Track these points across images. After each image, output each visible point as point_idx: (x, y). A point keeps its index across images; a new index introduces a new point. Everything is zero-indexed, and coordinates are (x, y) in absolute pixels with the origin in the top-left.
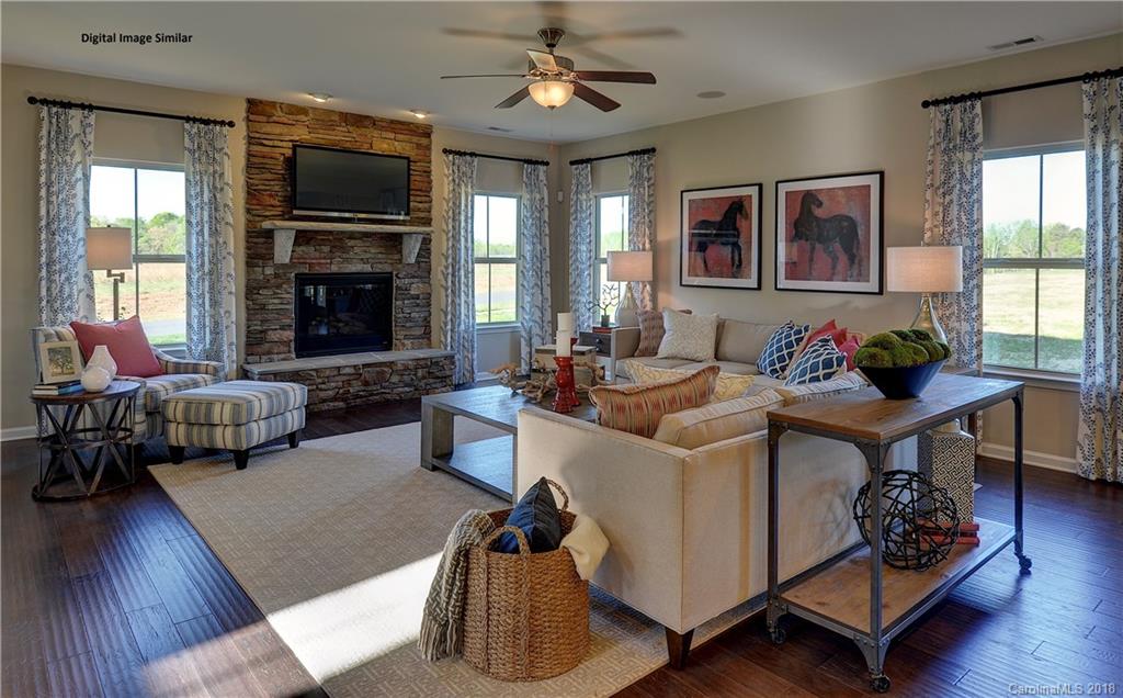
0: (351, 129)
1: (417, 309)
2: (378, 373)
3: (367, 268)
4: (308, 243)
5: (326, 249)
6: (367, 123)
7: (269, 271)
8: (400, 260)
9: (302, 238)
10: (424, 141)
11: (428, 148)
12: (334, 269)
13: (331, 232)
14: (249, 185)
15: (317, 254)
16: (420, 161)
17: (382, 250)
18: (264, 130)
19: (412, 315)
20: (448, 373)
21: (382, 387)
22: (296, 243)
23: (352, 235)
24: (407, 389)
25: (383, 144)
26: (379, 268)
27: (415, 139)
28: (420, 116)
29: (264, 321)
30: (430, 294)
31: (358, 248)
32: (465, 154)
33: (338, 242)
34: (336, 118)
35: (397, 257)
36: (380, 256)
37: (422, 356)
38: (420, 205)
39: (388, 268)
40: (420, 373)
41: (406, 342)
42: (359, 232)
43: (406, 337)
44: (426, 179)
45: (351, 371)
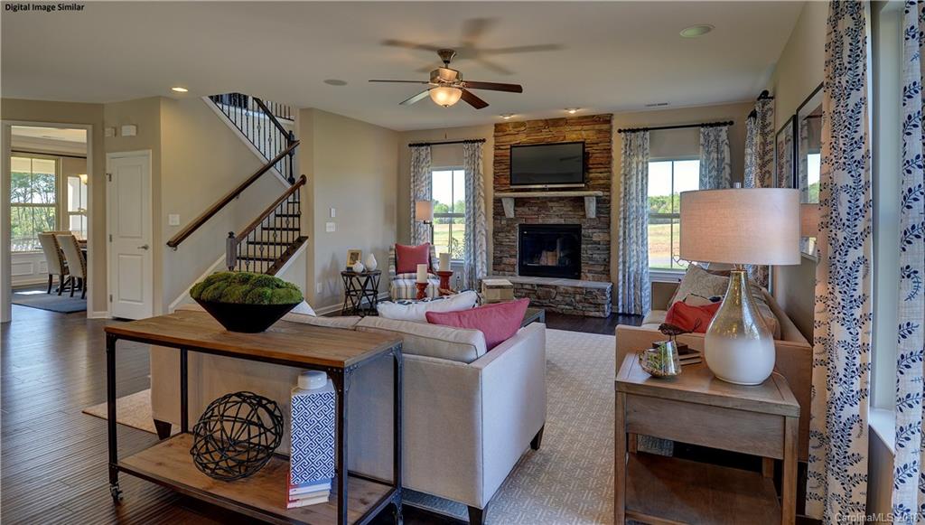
0: (551, 129)
1: (598, 252)
2: (547, 292)
3: (562, 221)
4: (524, 205)
5: (536, 209)
6: (561, 123)
7: (504, 222)
8: (584, 216)
9: (519, 202)
10: (605, 127)
11: (609, 132)
12: (540, 221)
13: (538, 198)
14: (495, 173)
15: (530, 212)
16: (601, 142)
17: (571, 209)
18: (501, 140)
19: (594, 256)
20: (600, 301)
21: (550, 302)
22: (516, 205)
23: (551, 199)
24: (567, 307)
25: (572, 135)
26: (570, 221)
27: (597, 127)
28: (573, 112)
29: (501, 252)
30: (609, 241)
31: (556, 207)
32: (638, 130)
33: (543, 203)
34: (541, 124)
35: (582, 213)
36: (570, 213)
37: (579, 285)
38: (600, 175)
39: (576, 222)
40: (578, 297)
41: (588, 275)
42: (557, 197)
43: (589, 271)
44: (607, 155)
45: (530, 287)
